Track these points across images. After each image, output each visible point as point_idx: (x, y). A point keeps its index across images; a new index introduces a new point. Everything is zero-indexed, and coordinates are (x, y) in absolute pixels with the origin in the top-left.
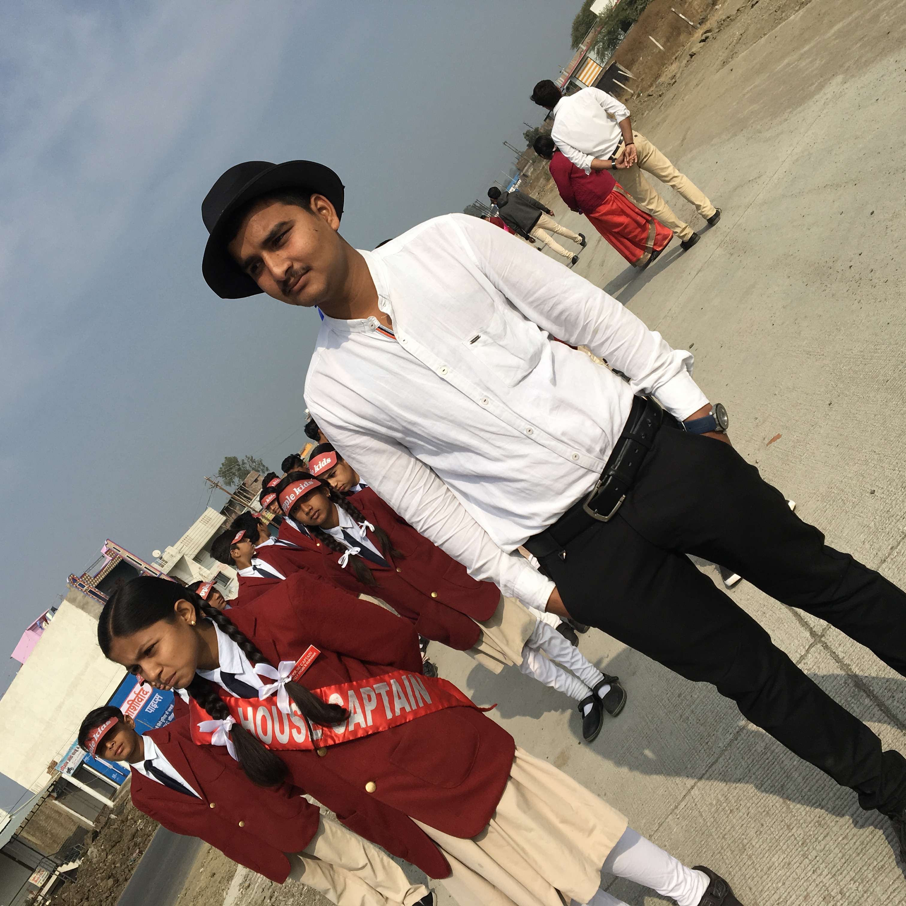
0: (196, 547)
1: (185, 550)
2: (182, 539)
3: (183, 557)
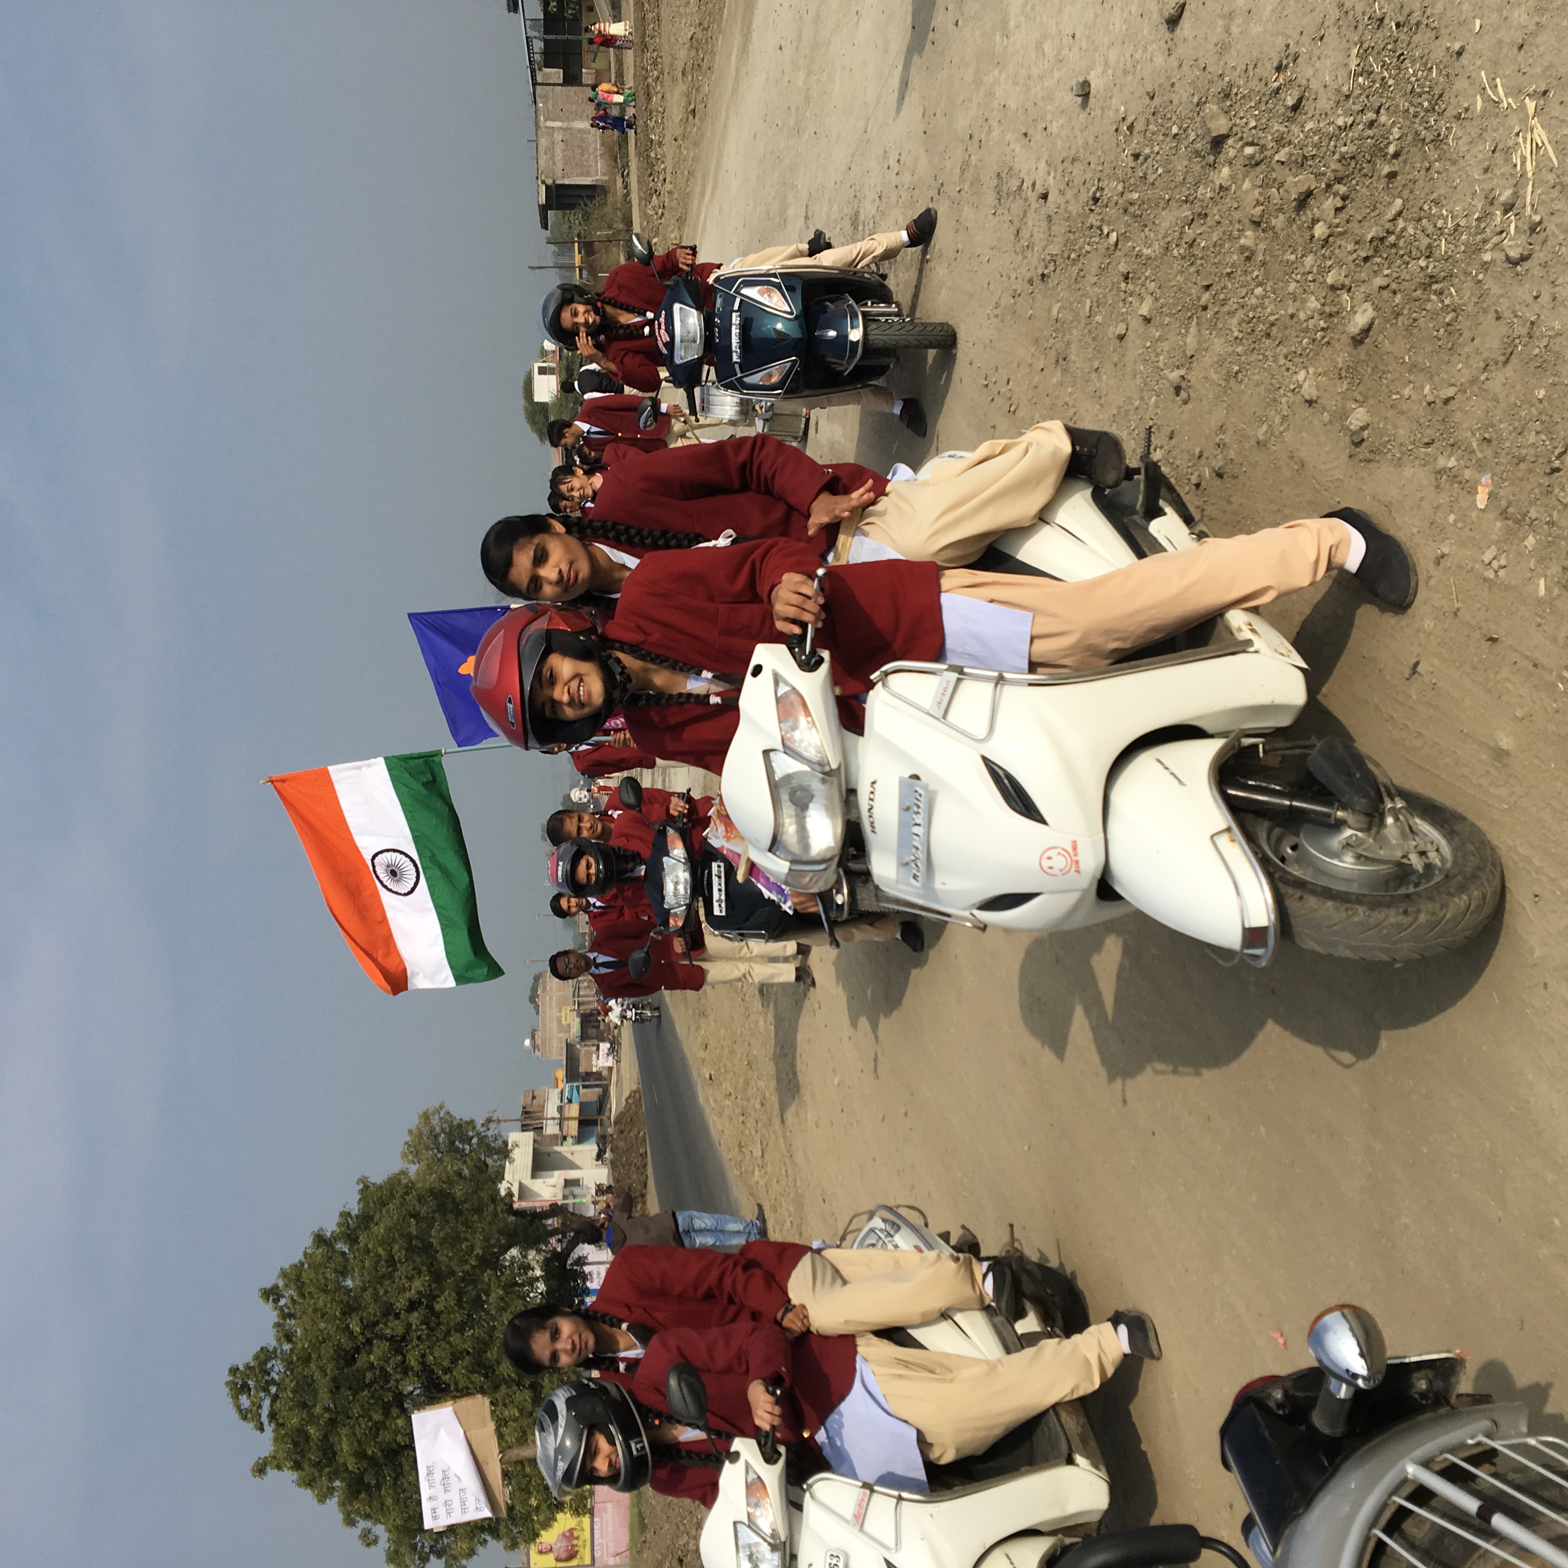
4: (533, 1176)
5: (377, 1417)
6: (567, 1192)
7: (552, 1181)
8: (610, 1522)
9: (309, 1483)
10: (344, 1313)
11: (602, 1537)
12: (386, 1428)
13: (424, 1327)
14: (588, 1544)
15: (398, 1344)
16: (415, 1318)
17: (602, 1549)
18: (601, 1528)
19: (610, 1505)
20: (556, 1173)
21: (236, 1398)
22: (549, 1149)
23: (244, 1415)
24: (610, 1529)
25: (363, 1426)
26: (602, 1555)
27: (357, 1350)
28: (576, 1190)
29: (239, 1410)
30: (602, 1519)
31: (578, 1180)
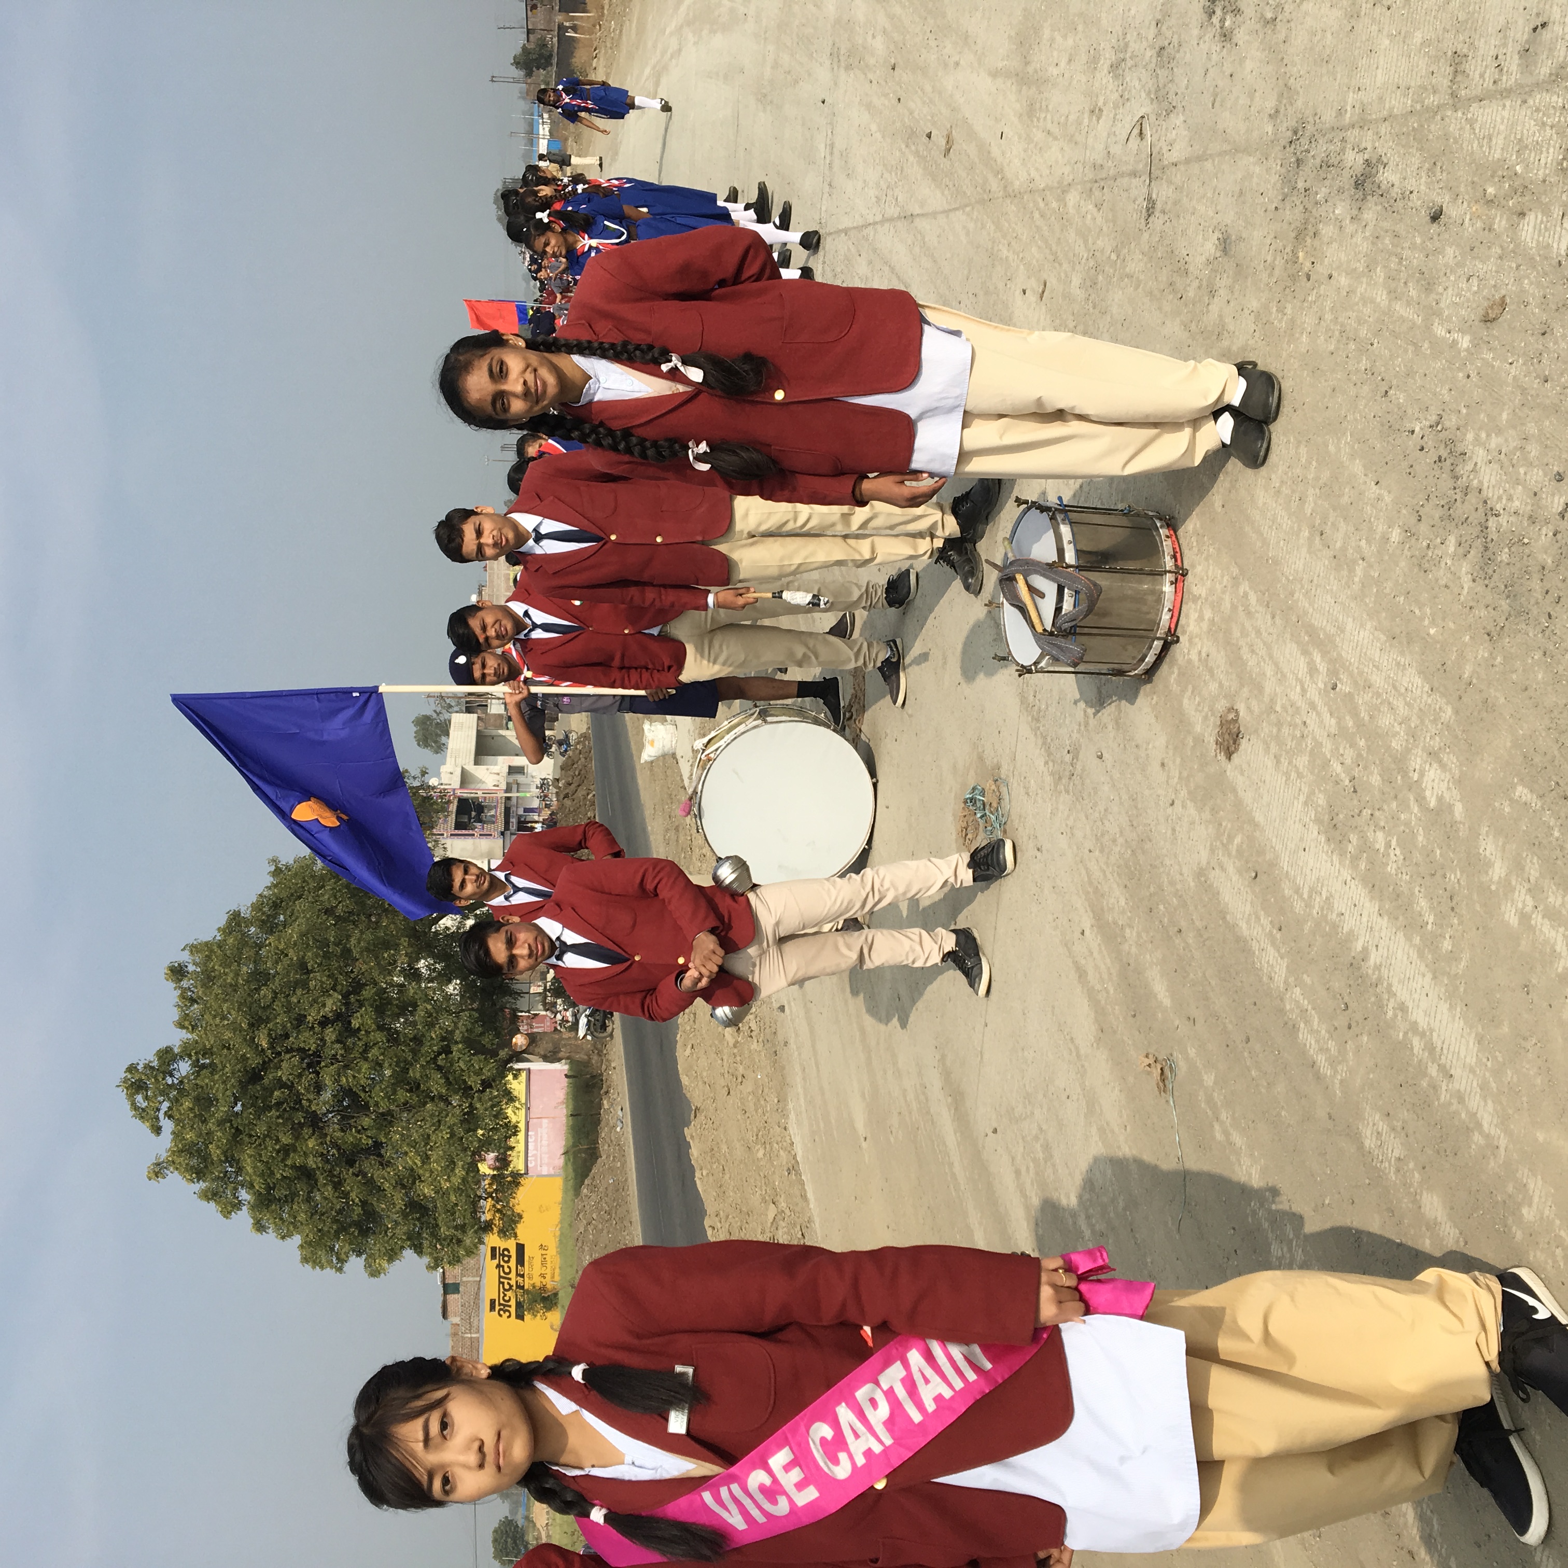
0: (468, 754)
1: (460, 762)
2: (449, 755)
3: (463, 769)
4: (477, 763)
5: (286, 1139)
6: (511, 779)
7: (496, 769)
8: (545, 1137)
9: (210, 1195)
10: (251, 1025)
11: (536, 1149)
12: (295, 1151)
13: (338, 1046)
14: (522, 1155)
15: (313, 1061)
16: (330, 1034)
17: (536, 1160)
18: (536, 1141)
19: (545, 1121)
20: (500, 759)
21: (131, 1097)
22: (494, 732)
23: (141, 1114)
24: (545, 1143)
25: (270, 1149)
26: (536, 1166)
27: (265, 1066)
28: (520, 778)
29: (134, 1106)
30: (536, 1134)
31: (523, 768)
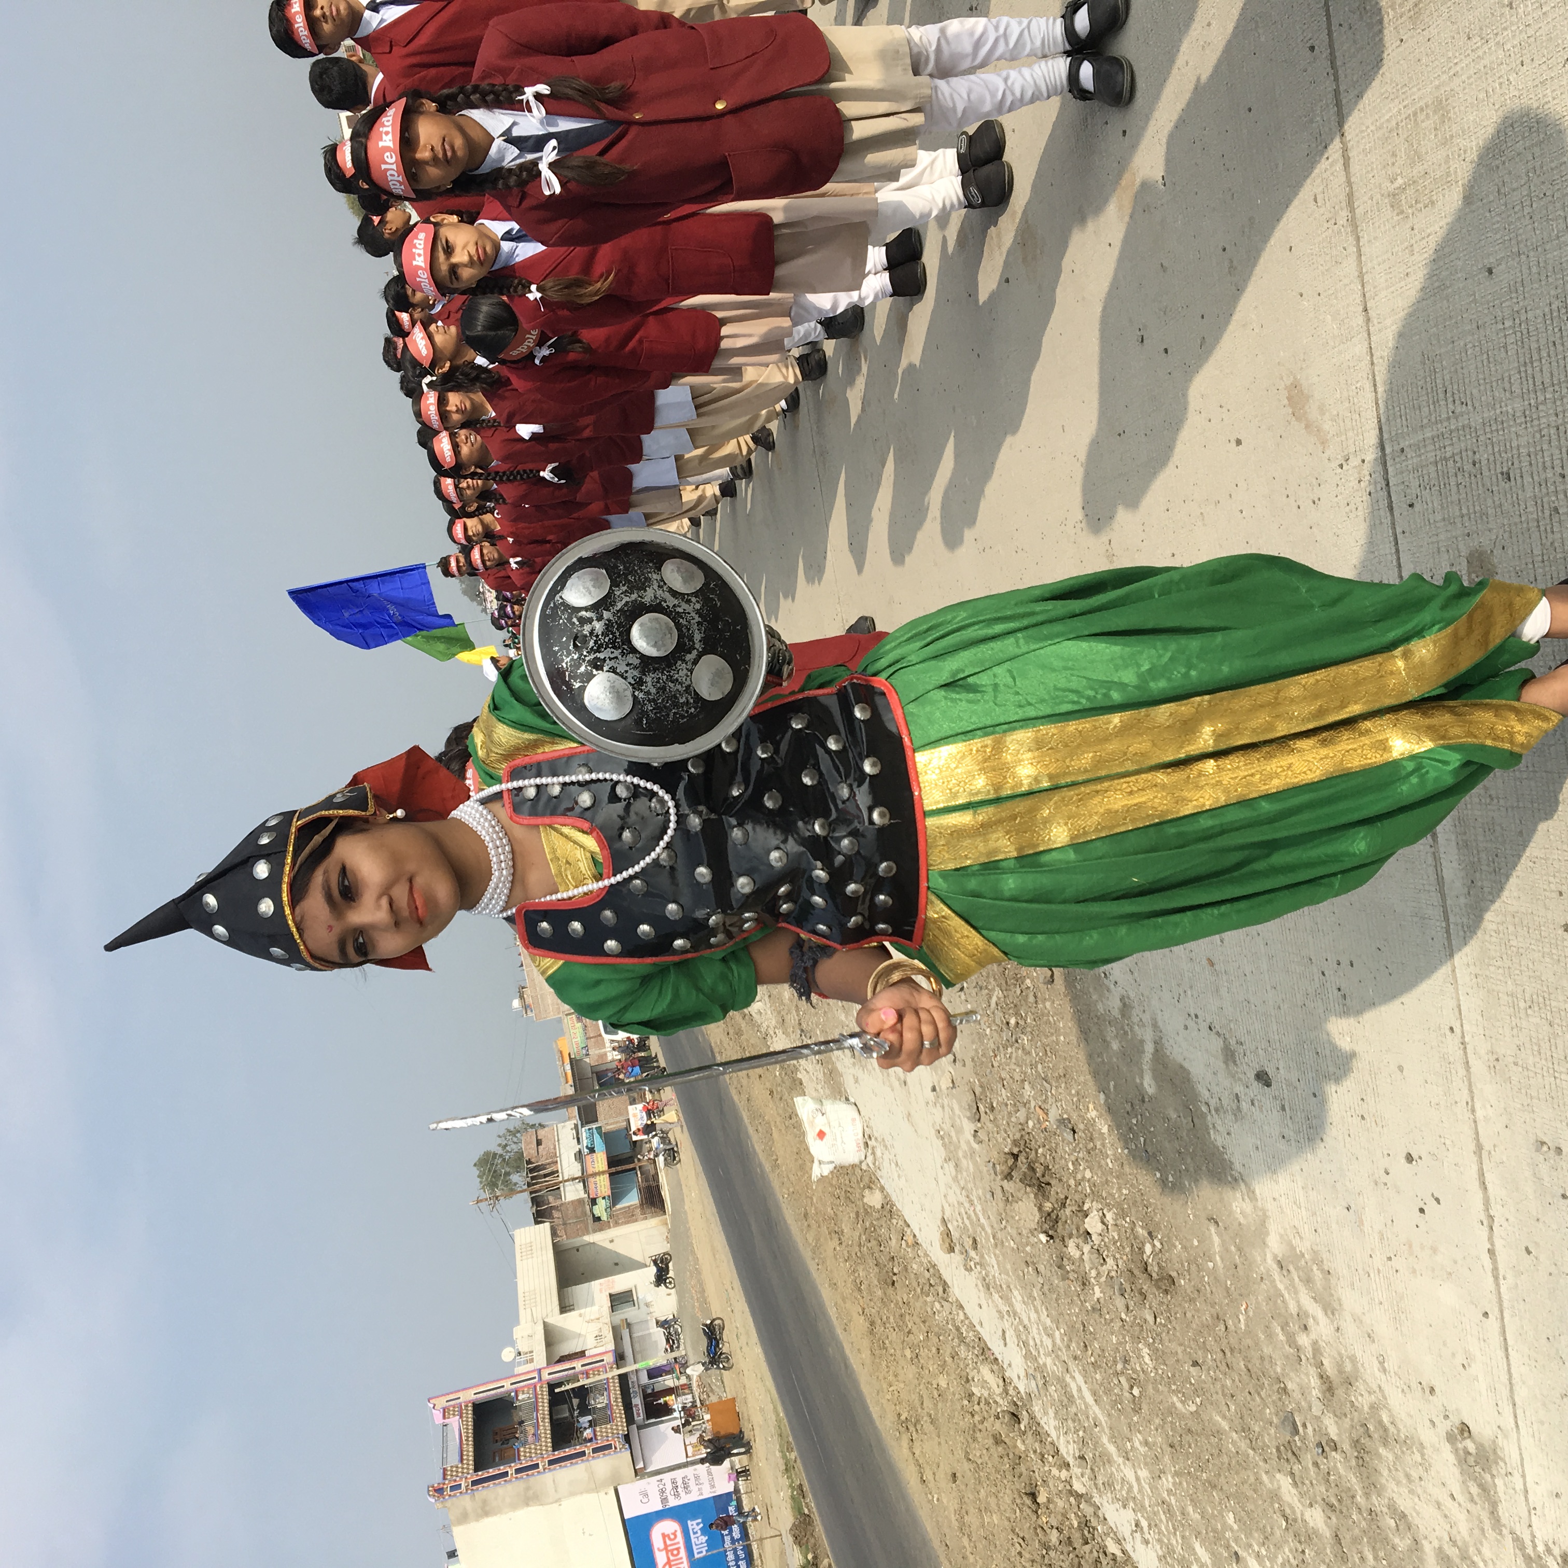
0: (548, 1296)
1: (539, 1314)
2: (521, 1303)
4: (565, 1308)
6: (618, 1319)
7: (591, 1305)
28: (632, 1312)
